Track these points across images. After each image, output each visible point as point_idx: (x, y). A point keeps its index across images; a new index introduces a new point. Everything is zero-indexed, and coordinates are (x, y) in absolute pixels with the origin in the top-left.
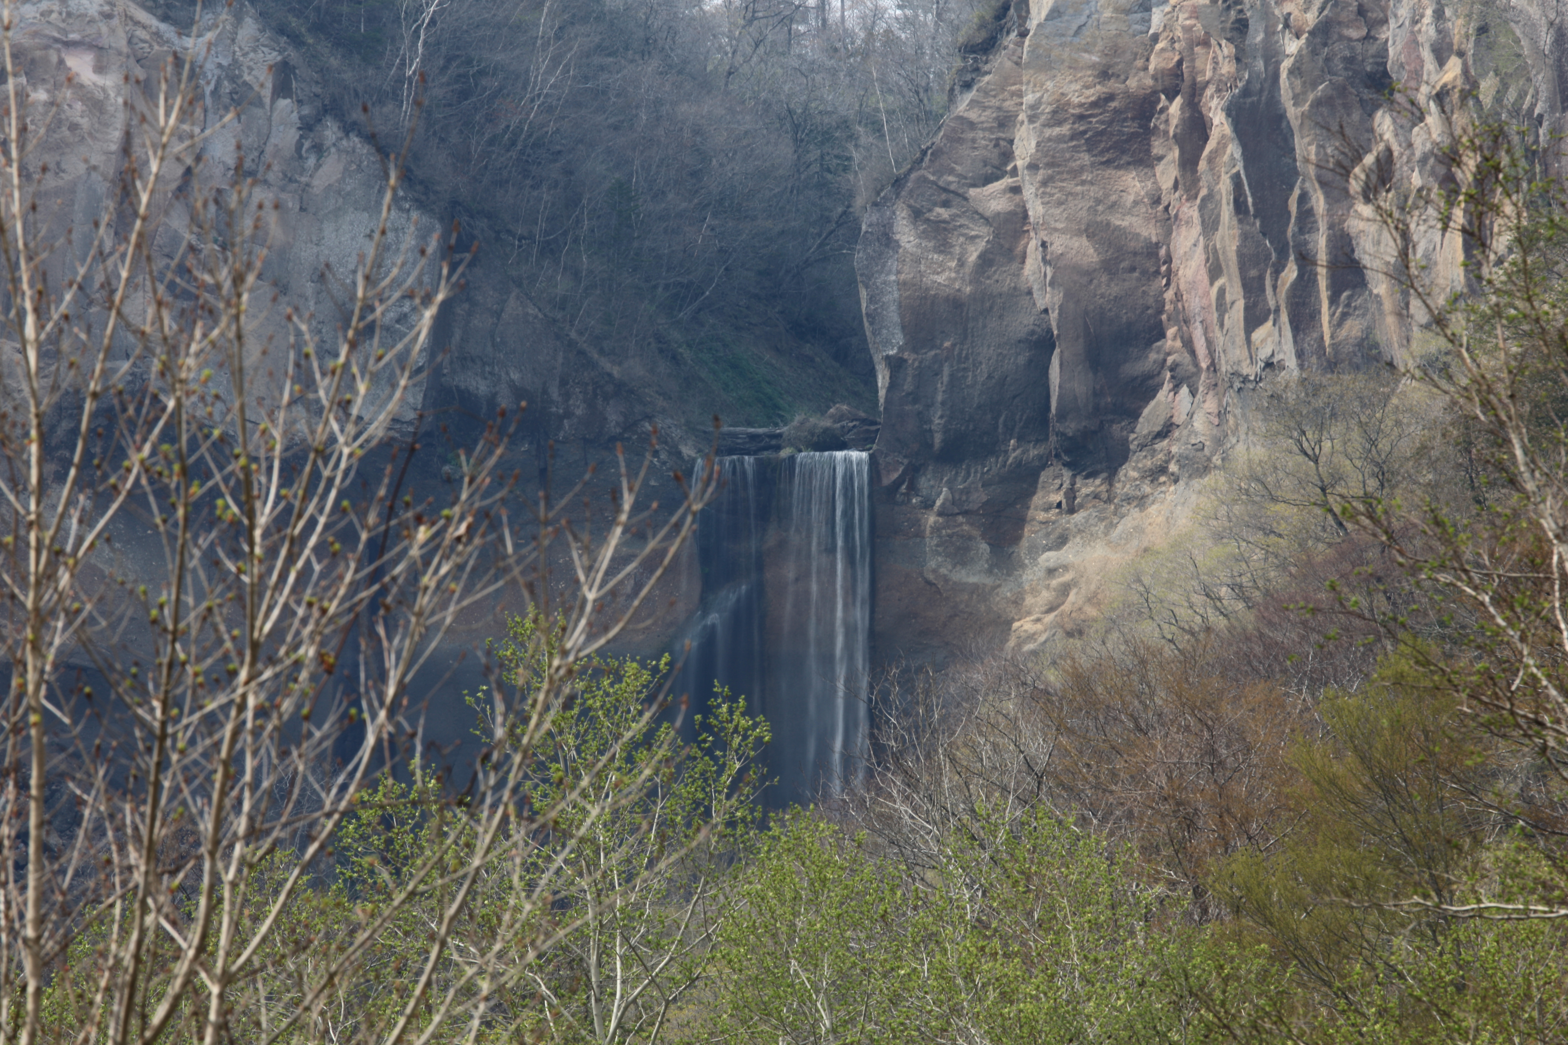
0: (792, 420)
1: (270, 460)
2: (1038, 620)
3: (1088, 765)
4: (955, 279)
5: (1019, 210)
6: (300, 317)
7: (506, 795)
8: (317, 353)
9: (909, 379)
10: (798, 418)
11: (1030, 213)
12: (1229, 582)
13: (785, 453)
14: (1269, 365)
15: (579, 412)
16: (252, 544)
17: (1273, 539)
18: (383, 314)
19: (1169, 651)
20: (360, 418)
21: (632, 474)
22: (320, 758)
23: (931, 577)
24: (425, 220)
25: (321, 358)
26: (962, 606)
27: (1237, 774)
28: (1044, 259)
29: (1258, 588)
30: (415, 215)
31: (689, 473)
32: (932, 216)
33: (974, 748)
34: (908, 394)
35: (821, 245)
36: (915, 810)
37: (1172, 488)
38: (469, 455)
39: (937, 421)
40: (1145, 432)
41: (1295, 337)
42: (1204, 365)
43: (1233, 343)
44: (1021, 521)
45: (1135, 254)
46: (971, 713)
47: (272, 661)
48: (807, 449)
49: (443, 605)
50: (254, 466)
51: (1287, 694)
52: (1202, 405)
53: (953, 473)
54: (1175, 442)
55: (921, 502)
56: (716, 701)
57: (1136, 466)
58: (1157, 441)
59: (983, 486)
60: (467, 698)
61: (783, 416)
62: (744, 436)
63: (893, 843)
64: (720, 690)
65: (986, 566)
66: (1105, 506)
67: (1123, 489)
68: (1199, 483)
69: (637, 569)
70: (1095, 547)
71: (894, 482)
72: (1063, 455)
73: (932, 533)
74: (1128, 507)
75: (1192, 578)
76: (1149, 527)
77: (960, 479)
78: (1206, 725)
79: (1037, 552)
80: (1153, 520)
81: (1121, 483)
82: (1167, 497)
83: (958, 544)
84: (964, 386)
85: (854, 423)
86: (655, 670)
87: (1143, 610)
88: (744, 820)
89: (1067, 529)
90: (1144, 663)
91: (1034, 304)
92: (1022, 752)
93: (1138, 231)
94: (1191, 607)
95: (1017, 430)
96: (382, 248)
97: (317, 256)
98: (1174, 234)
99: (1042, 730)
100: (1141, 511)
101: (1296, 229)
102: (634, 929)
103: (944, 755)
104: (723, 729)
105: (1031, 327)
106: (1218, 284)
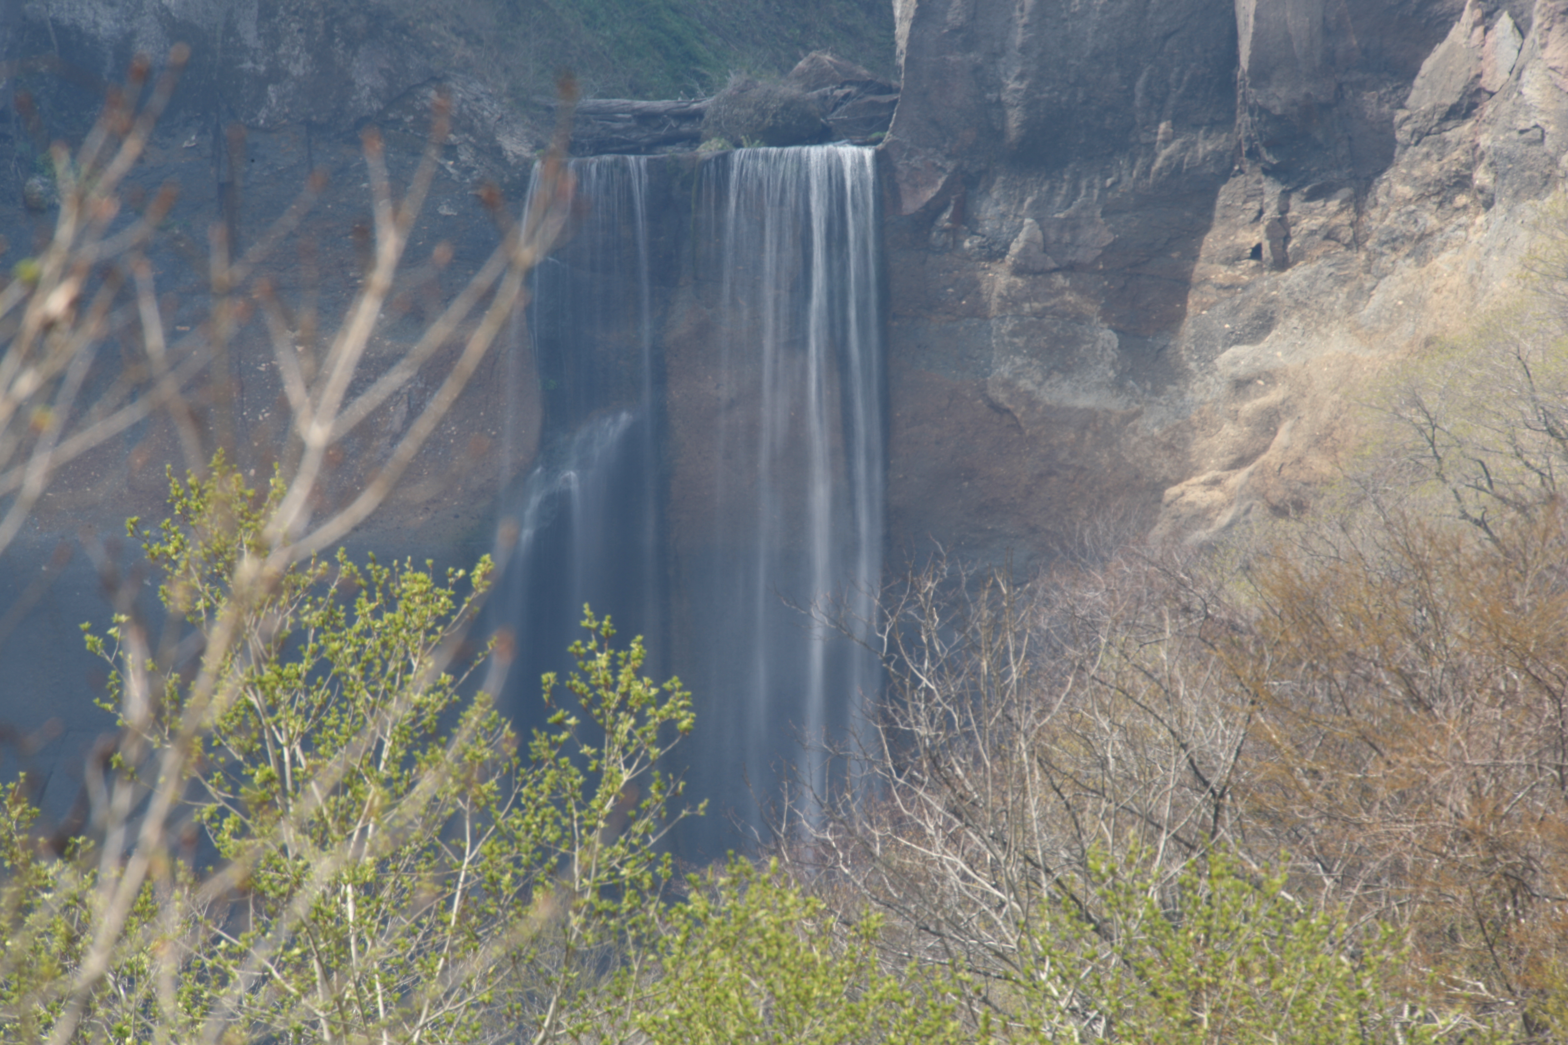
0: (723, 84)
2: (1215, 482)
3: (1315, 774)
10: (734, 80)
13: (708, 149)
15: (297, 70)
19: (1476, 543)
21: (399, 189)
23: (1001, 396)
26: (1063, 455)
31: (518, 189)
33: (1088, 739)
34: (955, 31)
36: (970, 861)
37: (1480, 219)
38: (74, 155)
39: (1012, 85)
40: (1425, 107)
44: (1180, 285)
46: (1082, 668)
48: (752, 141)
49: (24, 455)
52: (1539, 53)
53: (1045, 188)
54: (1486, 126)
55: (981, 246)
56: (585, 645)
57: (1409, 174)
58: (1450, 124)
59: (1104, 214)
60: (88, 637)
61: (704, 76)
62: (628, 116)
63: (927, 929)
64: (594, 625)
65: (1111, 374)
66: (1349, 254)
67: (1382, 220)
68: (1533, 207)
69: (410, 381)
70: (1328, 336)
71: (928, 205)
72: (1263, 151)
73: (1002, 309)
74: (1393, 257)
75: (1520, 398)
76: (1435, 296)
77: (1058, 200)
78: (1549, 688)
79: (1212, 347)
80: (1442, 282)
81: (1379, 209)
82: (1471, 237)
83: (1055, 330)
84: (1065, 15)
85: (846, 90)
86: (464, 587)
87: (1424, 461)
88: (636, 882)
89: (1273, 300)
90: (1423, 566)
92: (1184, 745)
94: (1519, 455)
95: (1171, 102)
99: (1222, 703)
100: (1419, 264)
103: (1029, 753)
104: (598, 702)
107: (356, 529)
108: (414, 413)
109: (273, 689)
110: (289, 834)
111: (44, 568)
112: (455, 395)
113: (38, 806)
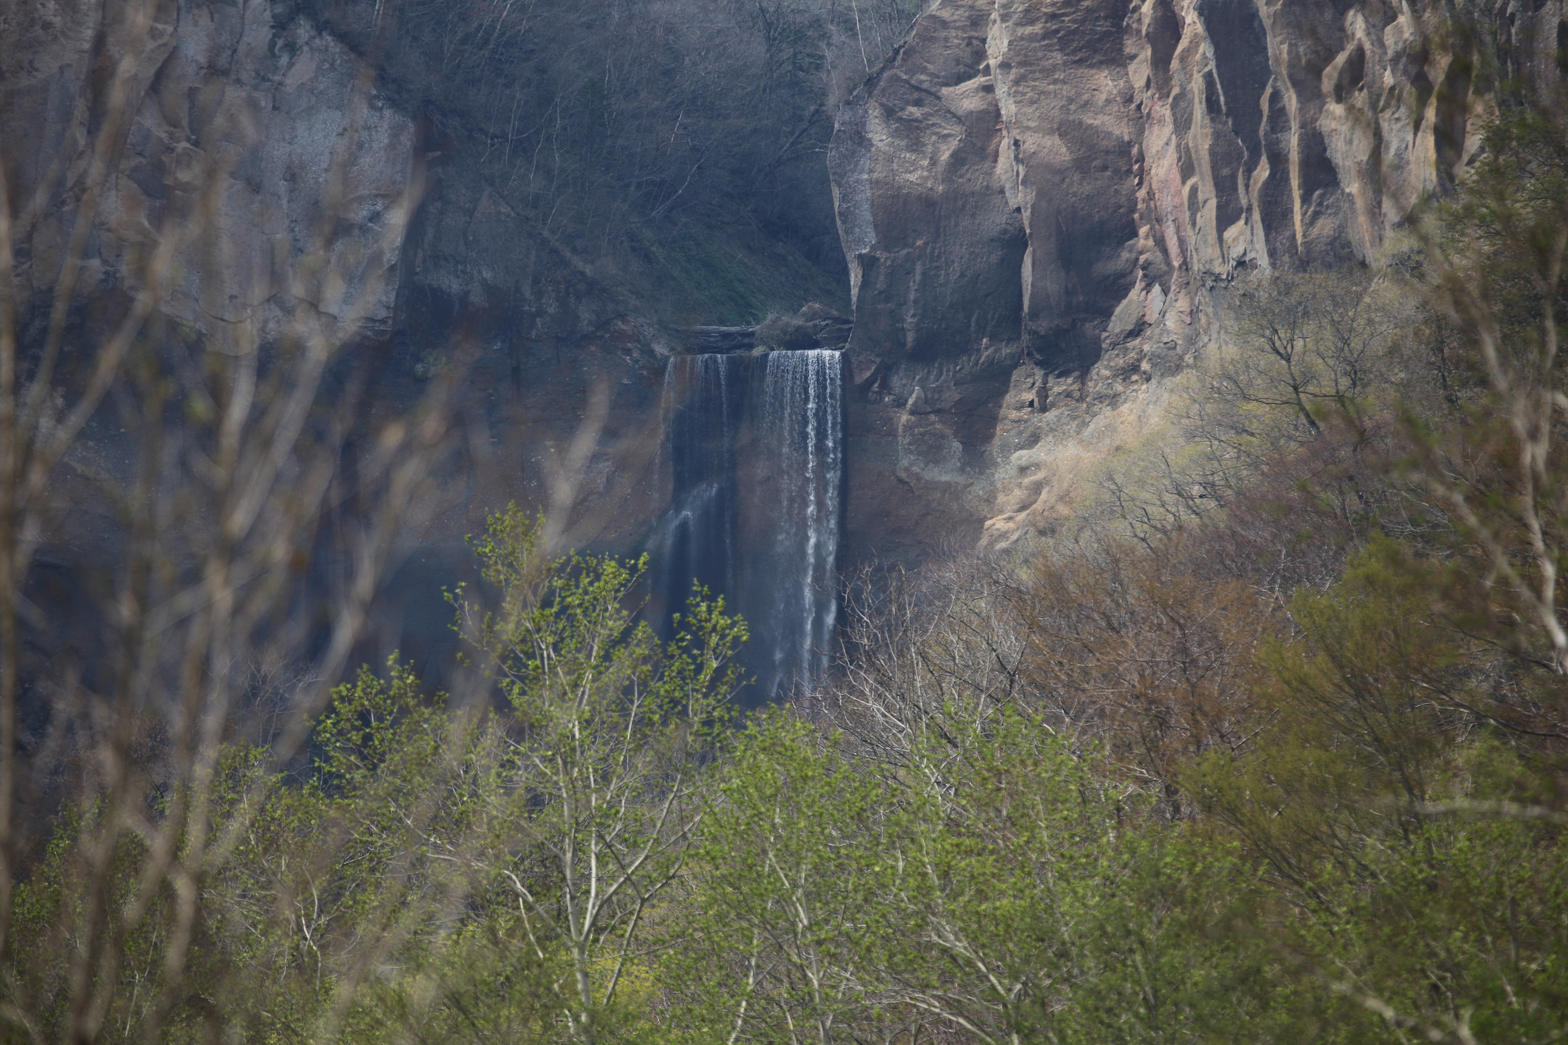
0: (764, 319)
2: (1010, 518)
3: (1061, 664)
4: (927, 178)
5: (991, 109)
8: (289, 251)
9: (882, 278)
10: (770, 317)
11: (1003, 112)
12: (1201, 479)
13: (757, 352)
14: (1241, 263)
15: (551, 310)
17: (1246, 438)
19: (1141, 549)
20: (332, 317)
23: (903, 475)
24: (398, 118)
25: (293, 257)
26: (935, 505)
27: (1210, 673)
28: (1016, 158)
29: (1230, 487)
30: (387, 113)
31: (662, 370)
32: (904, 115)
33: (946, 647)
34: (881, 293)
35: (793, 144)
36: (887, 708)
37: (1144, 387)
39: (909, 320)
40: (1117, 331)
41: (1267, 235)
42: (1176, 264)
43: (1205, 242)
44: (993, 420)
45: (1107, 152)
46: (943, 611)
48: (779, 347)
51: (1259, 593)
52: (1174, 304)
53: (926, 371)
54: (1147, 341)
55: (894, 400)
56: (694, 599)
57: (1108, 364)
58: (1129, 339)
59: (955, 385)
60: (446, 594)
61: (755, 315)
62: (717, 335)
63: (866, 741)
64: (699, 589)
65: (958, 464)
66: (1078, 405)
67: (1095, 387)
68: (1171, 381)
70: (1067, 446)
71: (867, 380)
72: (1035, 353)
73: (904, 432)
74: (1100, 406)
75: (1164, 477)
76: (1121, 425)
77: (932, 377)
78: (1178, 623)
79: (1009, 451)
80: (1125, 418)
81: (1093, 382)
82: (1139, 396)
83: (930, 442)
84: (936, 285)
85: (827, 322)
86: (634, 569)
87: (1115, 508)
88: (721, 719)
89: (1039, 428)
90: (1117, 561)
91: (1007, 203)
92: (995, 650)
93: (1110, 129)
94: (1163, 506)
95: (989, 328)
96: (354, 147)
97: (290, 155)
98: (1147, 132)
99: (1014, 629)
100: (1113, 409)
101: (1268, 128)
102: (609, 826)
103: (916, 654)
104: (701, 628)
105: (1004, 226)
106: (1190, 183)
109: (539, 622)
110: (547, 694)
113: (420, 680)
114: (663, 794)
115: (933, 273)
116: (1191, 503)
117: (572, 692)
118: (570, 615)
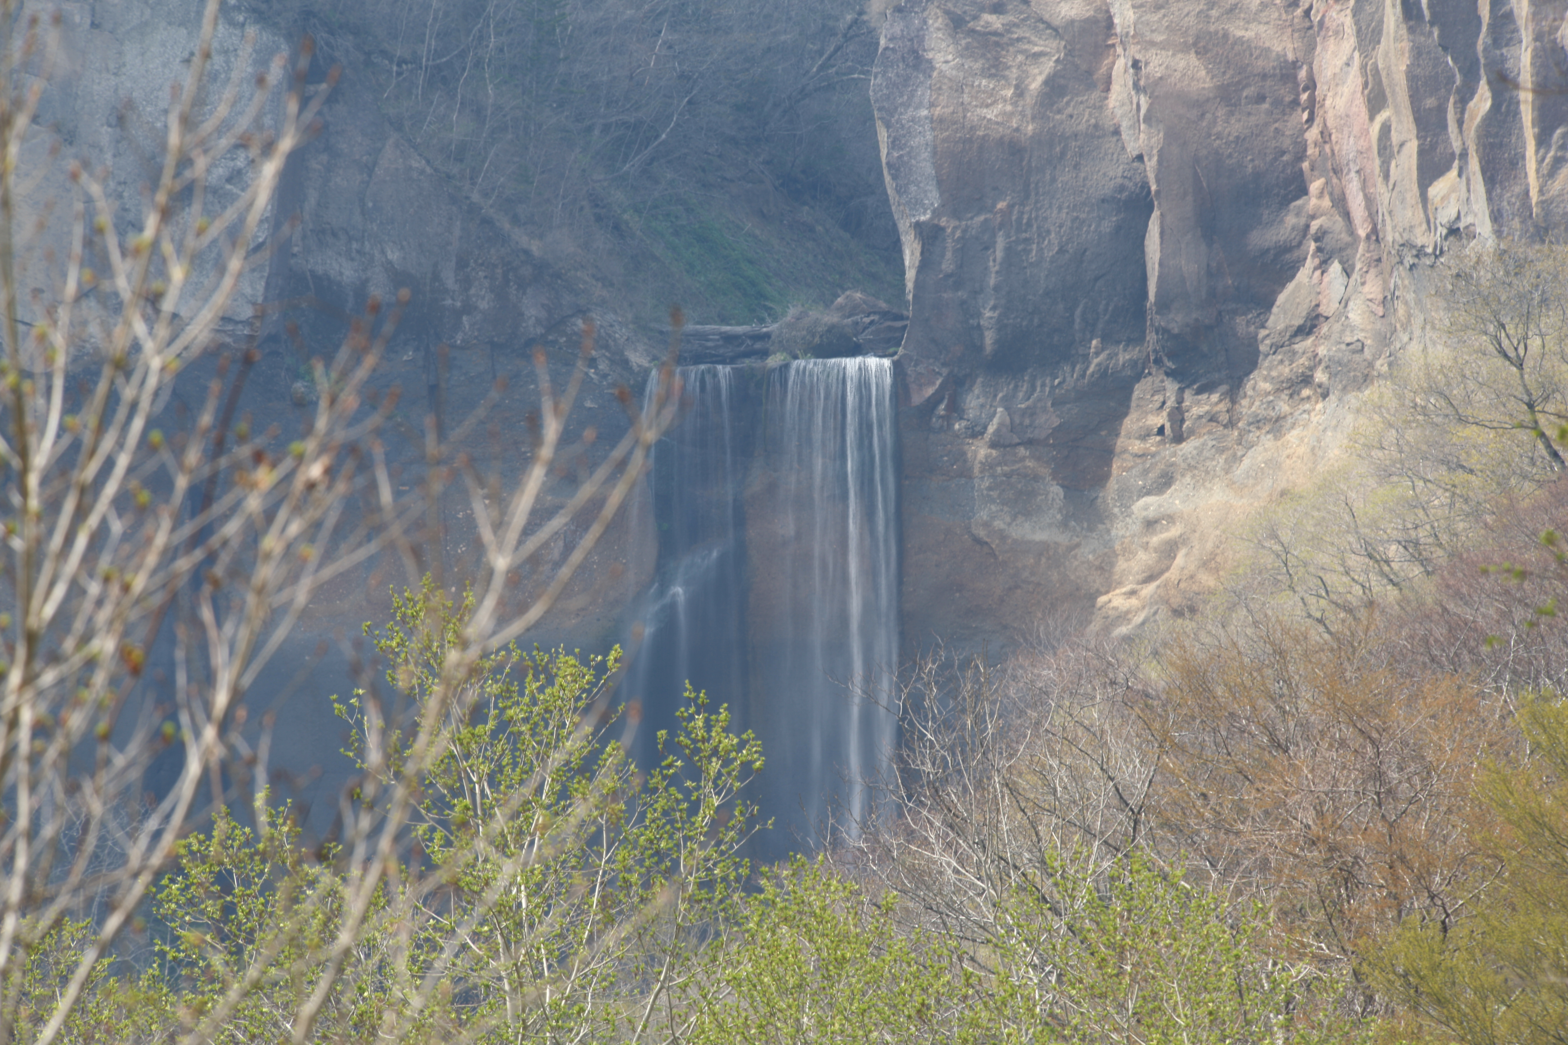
0: (784, 314)
1: (49, 376)
2: (1133, 593)
3: (1205, 796)
4: (1012, 114)
5: (1100, 16)
6: (91, 175)
7: (385, 843)
8: (116, 226)
9: (949, 255)
10: (792, 312)
11: (1116, 21)
12: (1399, 536)
13: (774, 361)
14: (1453, 231)
15: (483, 305)
16: (24, 493)
17: (1460, 476)
18: (208, 171)
19: (1317, 635)
20: (175, 316)
21: (558, 390)
22: (125, 794)
23: (982, 533)
24: (266, 37)
25: (121, 233)
26: (1025, 575)
27: (1413, 807)
28: (1136, 86)
29: (1440, 545)
30: (251, 30)
31: (640, 389)
32: (979, 26)
33: (1043, 773)
34: (948, 276)
35: (822, 68)
36: (960, 861)
37: (1319, 406)
38: (328, 366)
39: (988, 314)
40: (1280, 327)
41: (1489, 192)
42: (1362, 233)
43: (1403, 201)
44: (1107, 454)
45: (1264, 76)
46: (1038, 724)
47: (55, 658)
48: (805, 354)
49: (293, 578)
50: (27, 386)
51: (1482, 695)
52: (1360, 289)
53: (1011, 386)
54: (1322, 341)
55: (967, 428)
56: (687, 710)
57: (1269, 374)
58: (1298, 339)
59: (1053, 405)
60: (336, 705)
61: (771, 308)
62: (717, 337)
63: (931, 909)
64: (693, 695)
65: (1059, 517)
66: (1226, 431)
67: (1250, 407)
68: (1357, 398)
69: (566, 524)
70: (1211, 489)
71: (929, 400)
72: (1165, 359)
73: (981, 472)
74: (1258, 433)
75: (1348, 532)
76: (1288, 461)
77: (1021, 395)
78: (1370, 738)
79: (1130, 497)
80: (1292, 450)
81: (1248, 400)
82: (1312, 419)
83: (1019, 486)
84: (1025, 264)
85: (872, 318)
86: (601, 668)
87: (1279, 577)
88: (724, 879)
89: (1173, 465)
90: (1280, 653)
91: (1123, 148)
92: (1112, 779)
93: (1267, 44)
94: (1347, 573)
95: (1100, 325)
96: (205, 78)
97: (116, 91)
98: (1319, 49)
99: (1139, 748)
100: (1276, 438)
101: (1489, 41)
102: (571, 1030)
103: (1002, 785)
104: (697, 751)
105: (1119, 181)
106: (1380, 118)
107: (528, 630)
108: (569, 549)
109: (468, 743)
110: (481, 845)
111: (307, 658)
112: (598, 535)
113: (302, 827)
114: (645, 988)
115: (1020, 248)
116: (1386, 568)
117: (516, 841)
118: (511, 733)
